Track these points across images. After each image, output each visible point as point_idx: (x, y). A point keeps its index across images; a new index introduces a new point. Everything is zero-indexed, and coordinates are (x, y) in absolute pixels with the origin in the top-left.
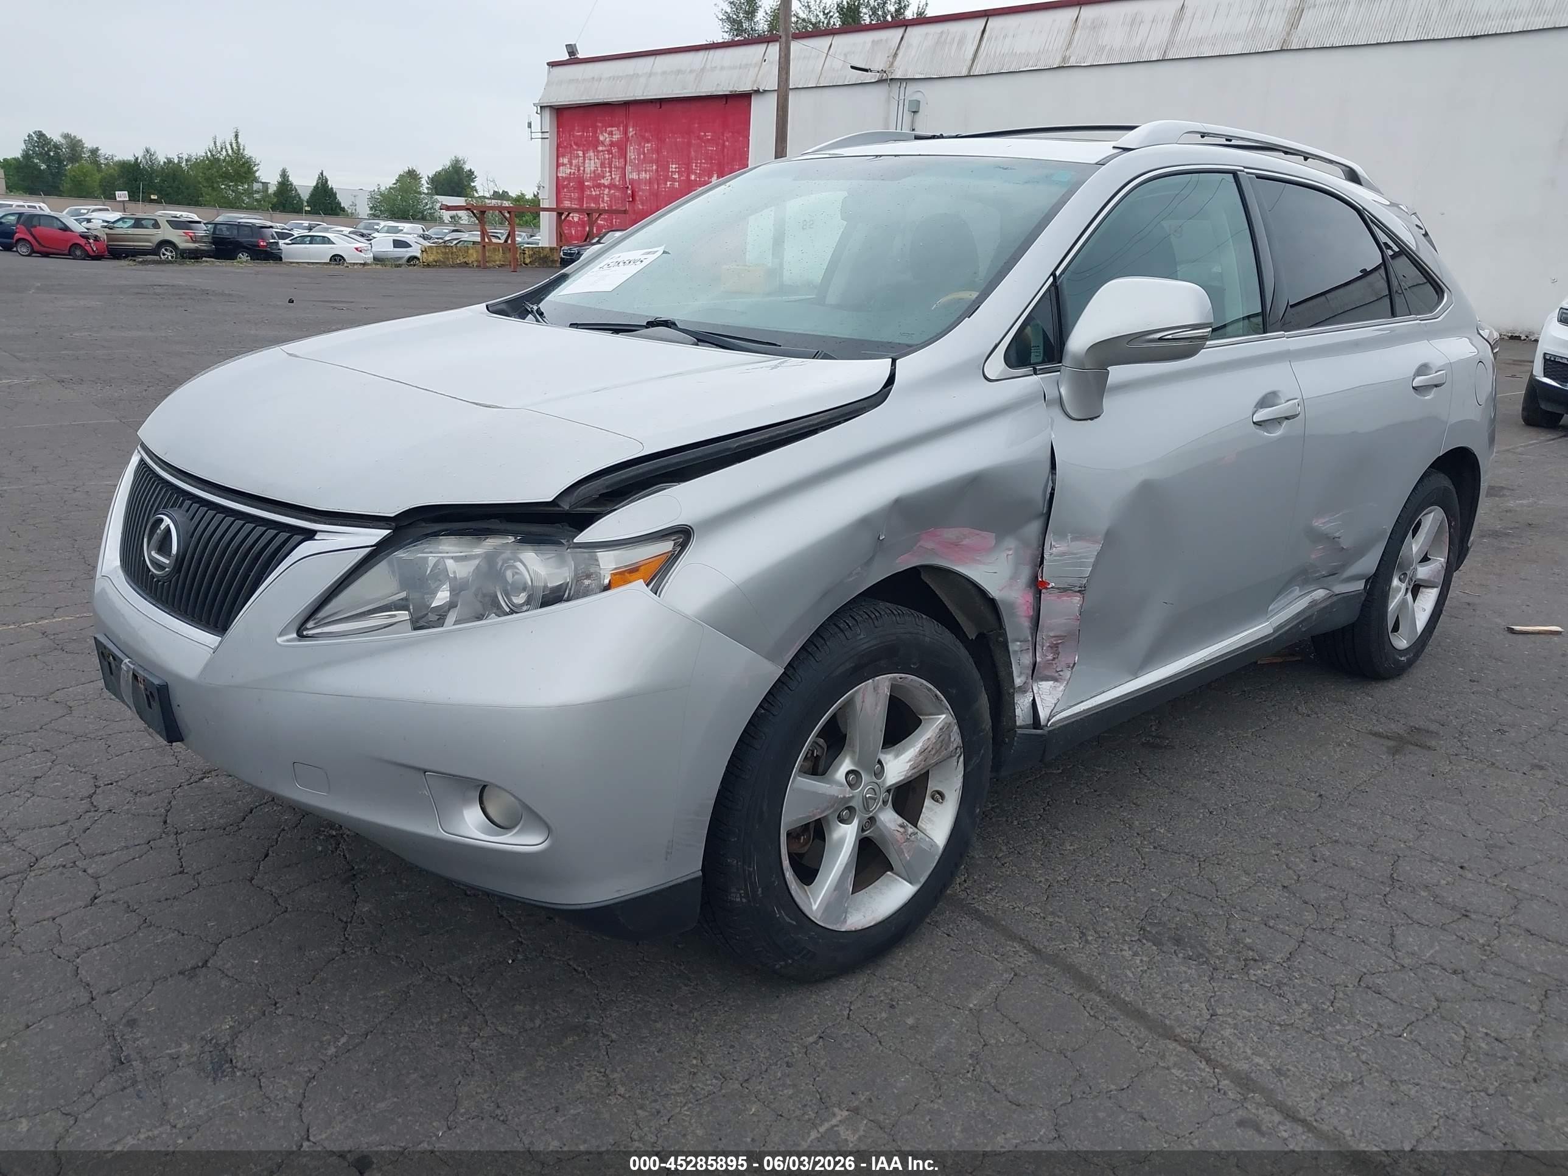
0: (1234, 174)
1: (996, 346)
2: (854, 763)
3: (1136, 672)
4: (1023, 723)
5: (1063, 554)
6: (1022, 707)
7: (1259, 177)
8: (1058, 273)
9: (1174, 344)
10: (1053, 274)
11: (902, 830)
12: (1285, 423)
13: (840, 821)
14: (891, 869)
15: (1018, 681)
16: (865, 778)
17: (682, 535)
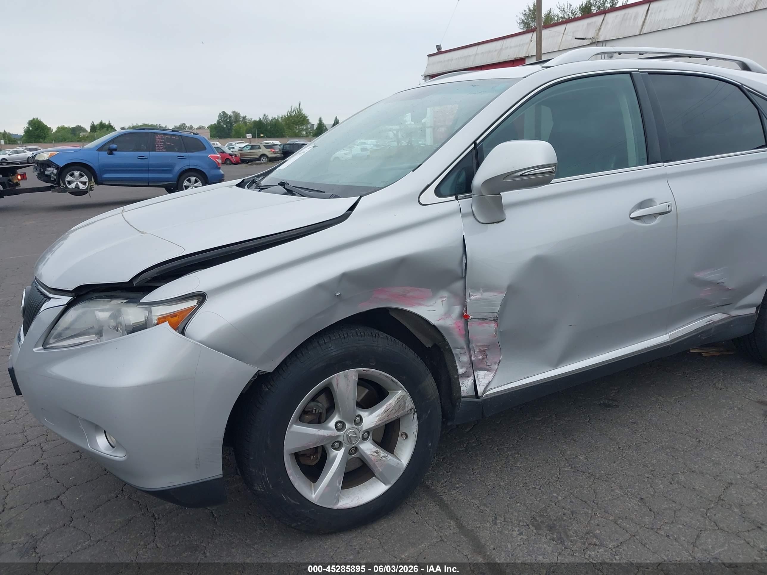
0: (630, 73)
1: (428, 186)
2: (340, 417)
3: (556, 365)
4: (466, 395)
5: (479, 299)
6: (466, 386)
7: (650, 73)
8: (478, 142)
9: (529, 178)
10: (474, 142)
11: (375, 454)
12: (659, 216)
13: (334, 449)
14: (375, 476)
15: (461, 371)
16: (347, 425)
17: (201, 297)
